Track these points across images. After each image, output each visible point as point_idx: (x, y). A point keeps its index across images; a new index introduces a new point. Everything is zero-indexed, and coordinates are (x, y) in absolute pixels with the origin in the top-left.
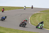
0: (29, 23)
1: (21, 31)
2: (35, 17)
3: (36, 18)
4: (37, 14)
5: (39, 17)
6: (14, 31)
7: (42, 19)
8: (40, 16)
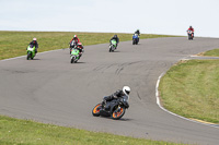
0: (158, 102)
1: (122, 138)
2: (184, 75)
3: (186, 80)
4: (194, 62)
5: (200, 77)
6: (89, 140)
7: (215, 84)
8: (203, 73)
